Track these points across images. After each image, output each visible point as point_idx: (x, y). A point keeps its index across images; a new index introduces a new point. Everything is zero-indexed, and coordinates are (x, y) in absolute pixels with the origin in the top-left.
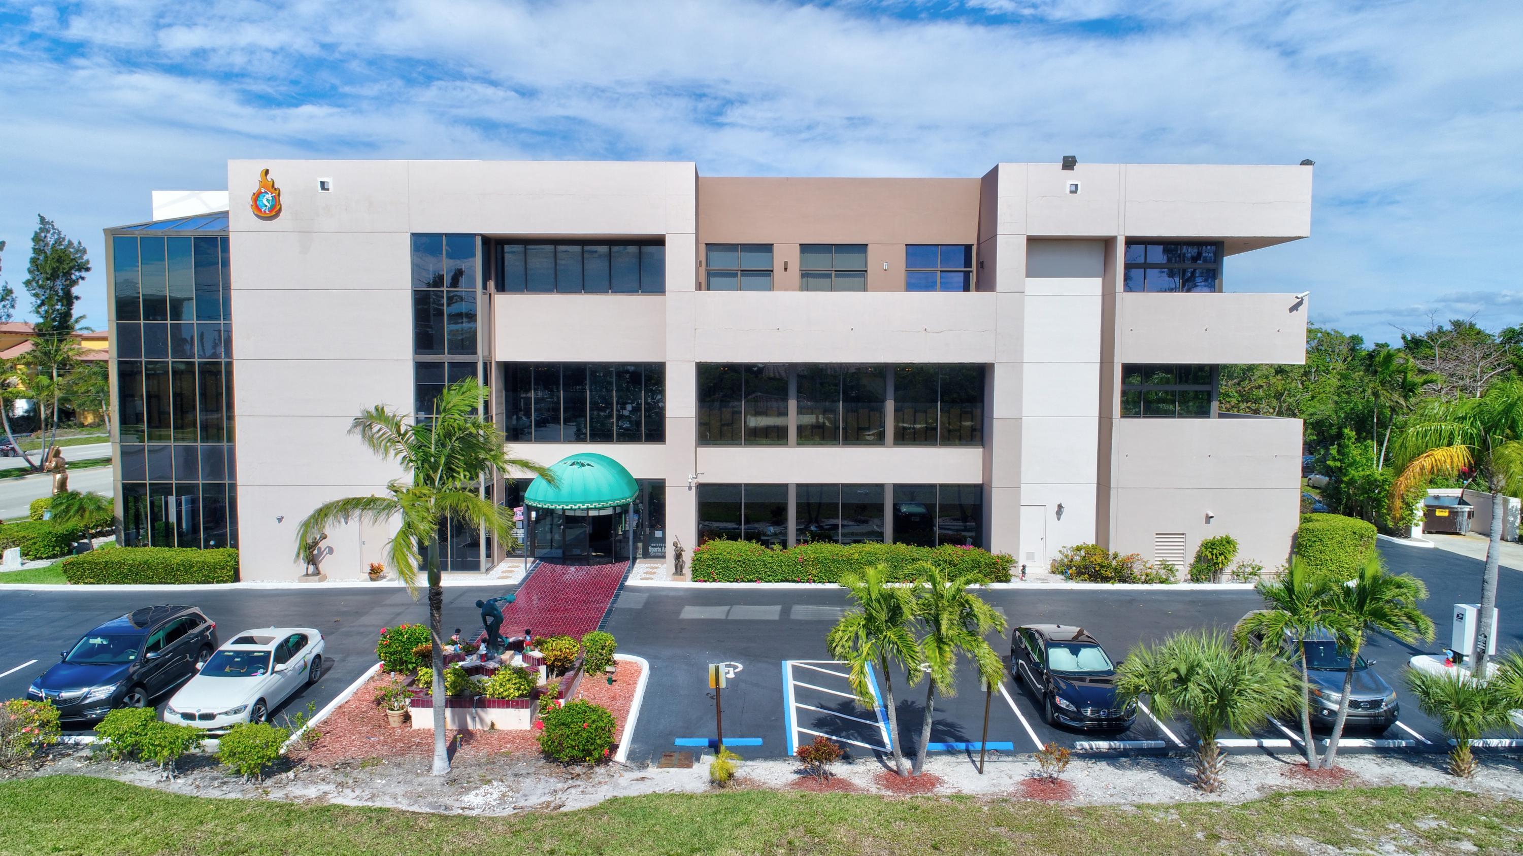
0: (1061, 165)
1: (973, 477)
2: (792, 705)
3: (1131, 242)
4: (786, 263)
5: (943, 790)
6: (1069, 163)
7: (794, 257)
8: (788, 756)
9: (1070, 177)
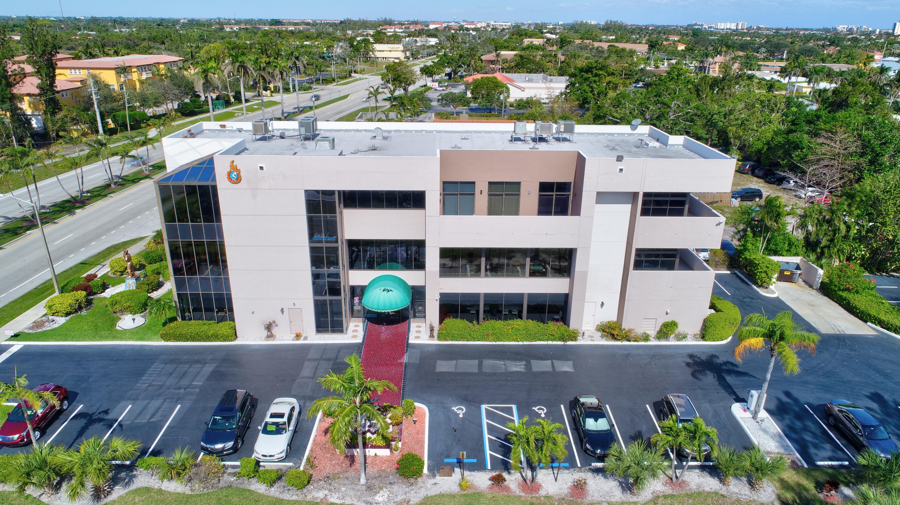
0: (616, 158)
1: (564, 290)
2: (486, 436)
3: (646, 195)
4: (481, 191)
5: (542, 493)
6: (620, 159)
7: (485, 188)
8: (486, 469)
9: (620, 165)
